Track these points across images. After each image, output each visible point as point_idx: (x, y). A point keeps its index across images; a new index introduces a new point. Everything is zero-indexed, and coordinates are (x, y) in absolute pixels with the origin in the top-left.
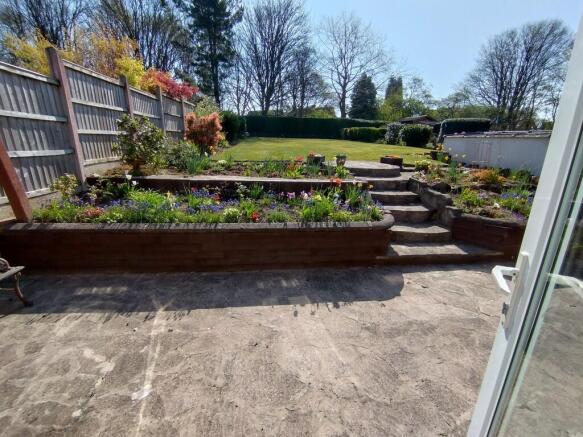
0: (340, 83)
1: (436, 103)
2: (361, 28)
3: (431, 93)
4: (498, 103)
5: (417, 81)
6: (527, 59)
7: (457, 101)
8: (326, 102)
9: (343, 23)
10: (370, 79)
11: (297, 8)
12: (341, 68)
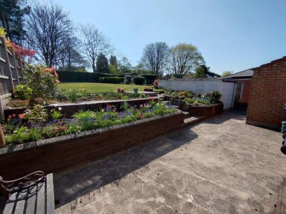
0: (91, 56)
1: (133, 68)
2: (98, 33)
3: (131, 64)
4: (152, 69)
5: (125, 59)
6: (158, 55)
7: (140, 68)
8: (82, 64)
9: (88, 29)
10: (104, 56)
11: (64, 16)
12: (90, 49)
